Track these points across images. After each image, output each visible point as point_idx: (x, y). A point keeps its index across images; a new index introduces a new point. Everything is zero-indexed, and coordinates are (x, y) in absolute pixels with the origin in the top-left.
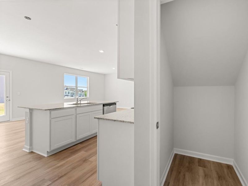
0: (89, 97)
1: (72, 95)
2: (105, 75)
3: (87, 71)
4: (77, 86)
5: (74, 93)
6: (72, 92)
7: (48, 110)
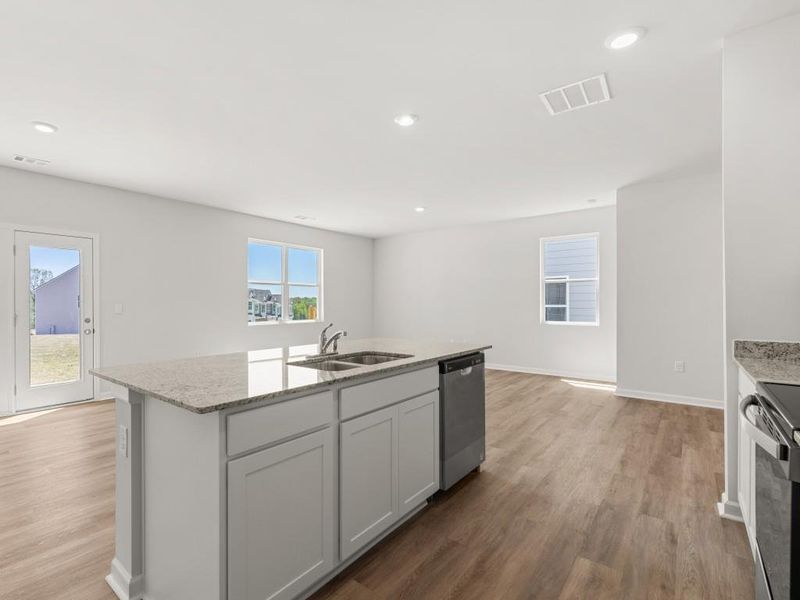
0: (323, 319)
1: (258, 312)
2: (373, 242)
3: (319, 229)
4: (286, 280)
5: (263, 307)
6: (258, 302)
7: (216, 408)
